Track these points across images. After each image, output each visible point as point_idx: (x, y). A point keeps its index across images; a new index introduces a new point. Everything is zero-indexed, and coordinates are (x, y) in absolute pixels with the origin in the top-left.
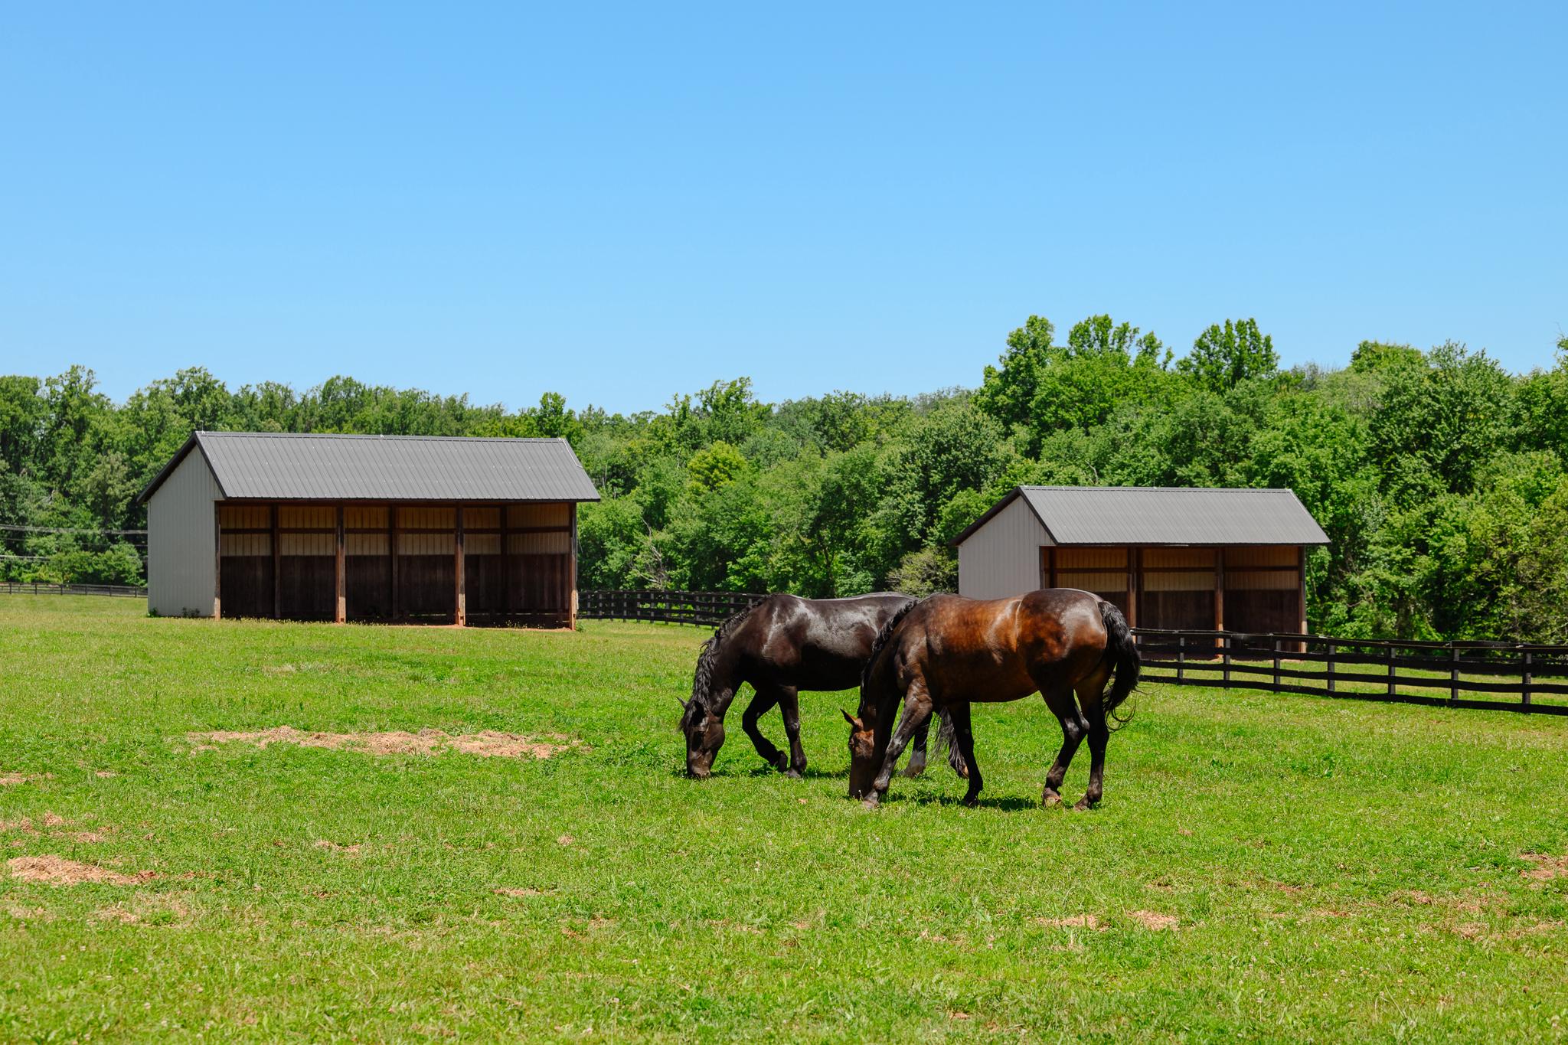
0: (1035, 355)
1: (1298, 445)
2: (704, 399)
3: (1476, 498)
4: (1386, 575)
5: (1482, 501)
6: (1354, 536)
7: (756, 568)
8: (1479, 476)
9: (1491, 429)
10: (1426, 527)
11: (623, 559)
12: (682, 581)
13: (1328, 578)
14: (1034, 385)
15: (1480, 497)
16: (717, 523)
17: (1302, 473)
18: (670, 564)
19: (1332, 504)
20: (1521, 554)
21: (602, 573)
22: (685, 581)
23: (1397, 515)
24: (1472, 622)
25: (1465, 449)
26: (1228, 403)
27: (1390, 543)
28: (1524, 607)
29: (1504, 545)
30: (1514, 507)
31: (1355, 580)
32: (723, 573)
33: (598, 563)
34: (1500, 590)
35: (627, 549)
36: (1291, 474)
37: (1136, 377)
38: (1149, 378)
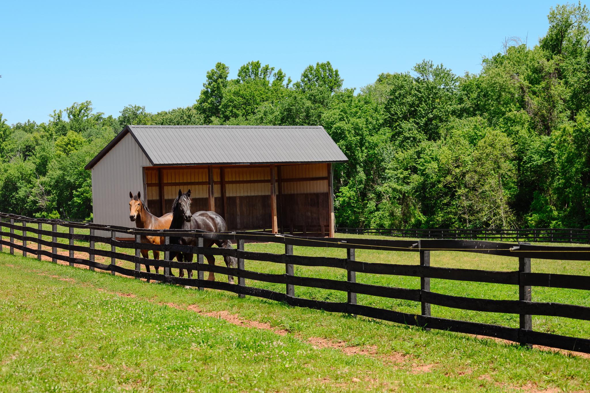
0: (222, 82)
1: (347, 117)
2: (68, 112)
3: (442, 142)
4: (395, 186)
5: (445, 144)
6: (378, 166)
7: (87, 193)
8: (442, 132)
9: (449, 106)
10: (415, 159)
11: (26, 191)
12: (53, 201)
13: (365, 188)
14: (221, 98)
15: (444, 142)
16: (68, 172)
17: (349, 132)
18: (48, 193)
19: (366, 148)
20: (467, 172)
21: (16, 199)
22: (55, 201)
23: (400, 153)
24: (442, 209)
25: (435, 117)
26: (310, 99)
27: (396, 169)
28: (470, 200)
29: (458, 167)
30: (463, 146)
31: (379, 189)
32: (71, 196)
33: (14, 194)
34: (456, 191)
35: (28, 186)
36: (343, 132)
37: (272, 91)
38: (278, 92)
